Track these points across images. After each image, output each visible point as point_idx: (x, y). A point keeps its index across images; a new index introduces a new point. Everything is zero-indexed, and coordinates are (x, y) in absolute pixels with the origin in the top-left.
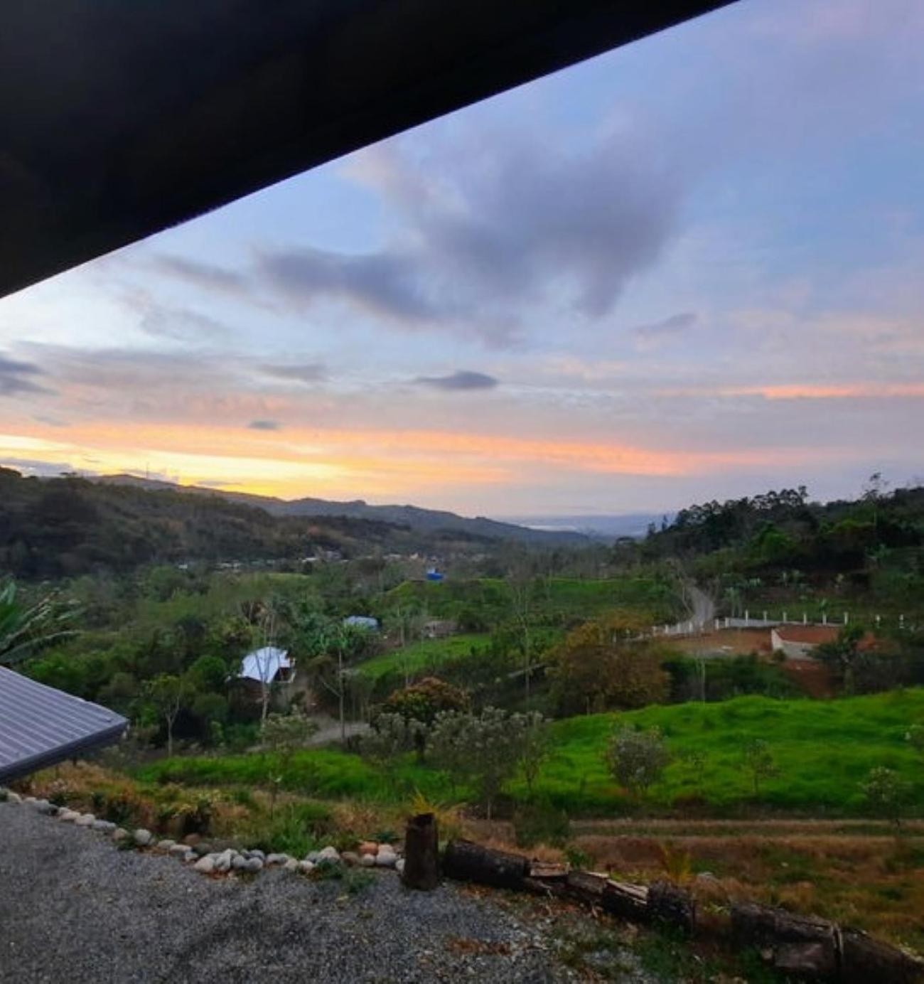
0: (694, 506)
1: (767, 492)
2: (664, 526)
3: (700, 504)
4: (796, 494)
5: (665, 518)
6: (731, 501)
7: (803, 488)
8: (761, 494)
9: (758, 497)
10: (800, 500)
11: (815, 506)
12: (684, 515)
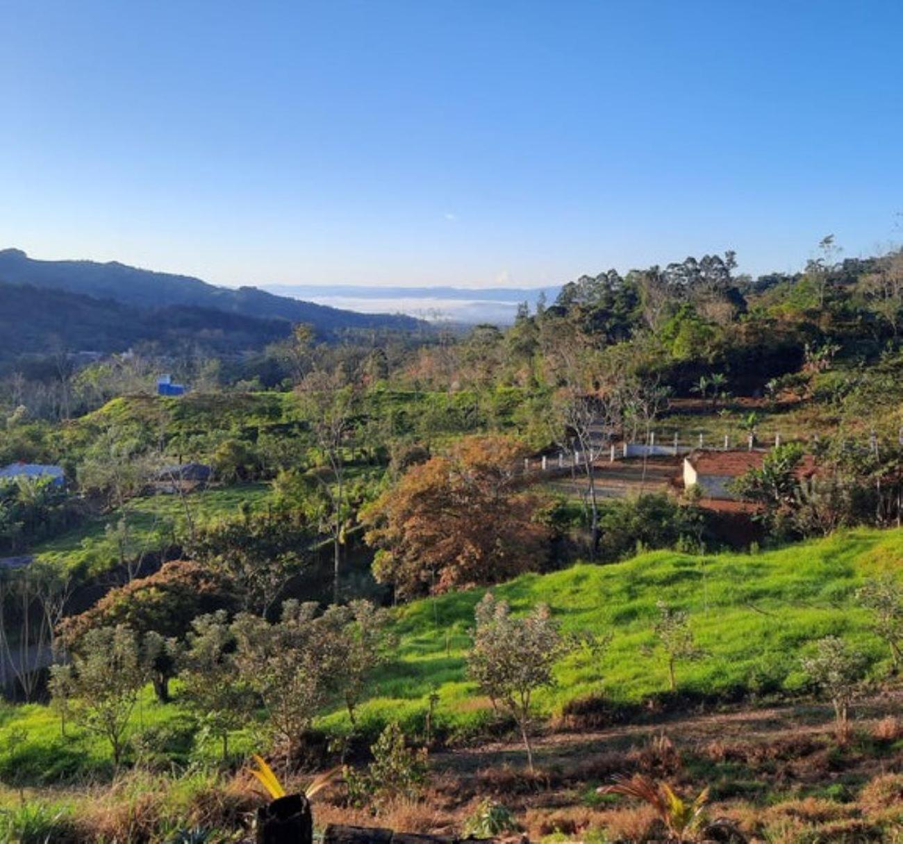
0: (585, 277)
1: (684, 260)
2: (540, 306)
3: (593, 275)
4: (721, 262)
5: (543, 295)
6: (637, 271)
7: (731, 254)
8: (674, 262)
9: (673, 266)
10: (725, 270)
11: (745, 281)
12: (570, 292)
